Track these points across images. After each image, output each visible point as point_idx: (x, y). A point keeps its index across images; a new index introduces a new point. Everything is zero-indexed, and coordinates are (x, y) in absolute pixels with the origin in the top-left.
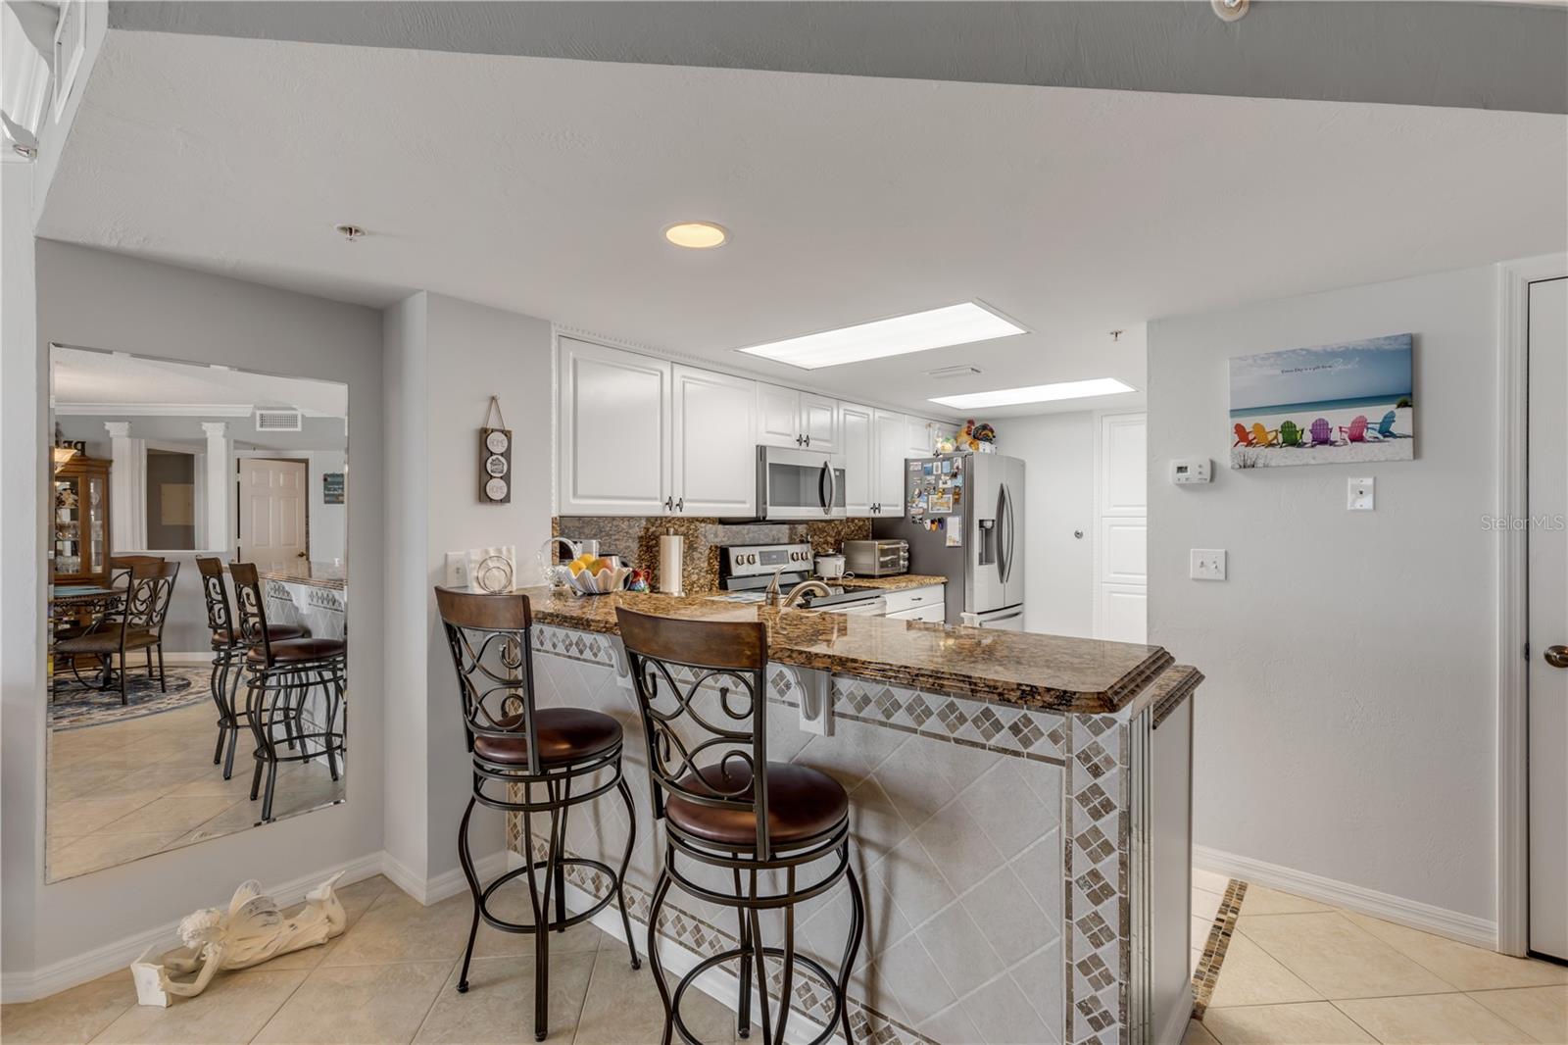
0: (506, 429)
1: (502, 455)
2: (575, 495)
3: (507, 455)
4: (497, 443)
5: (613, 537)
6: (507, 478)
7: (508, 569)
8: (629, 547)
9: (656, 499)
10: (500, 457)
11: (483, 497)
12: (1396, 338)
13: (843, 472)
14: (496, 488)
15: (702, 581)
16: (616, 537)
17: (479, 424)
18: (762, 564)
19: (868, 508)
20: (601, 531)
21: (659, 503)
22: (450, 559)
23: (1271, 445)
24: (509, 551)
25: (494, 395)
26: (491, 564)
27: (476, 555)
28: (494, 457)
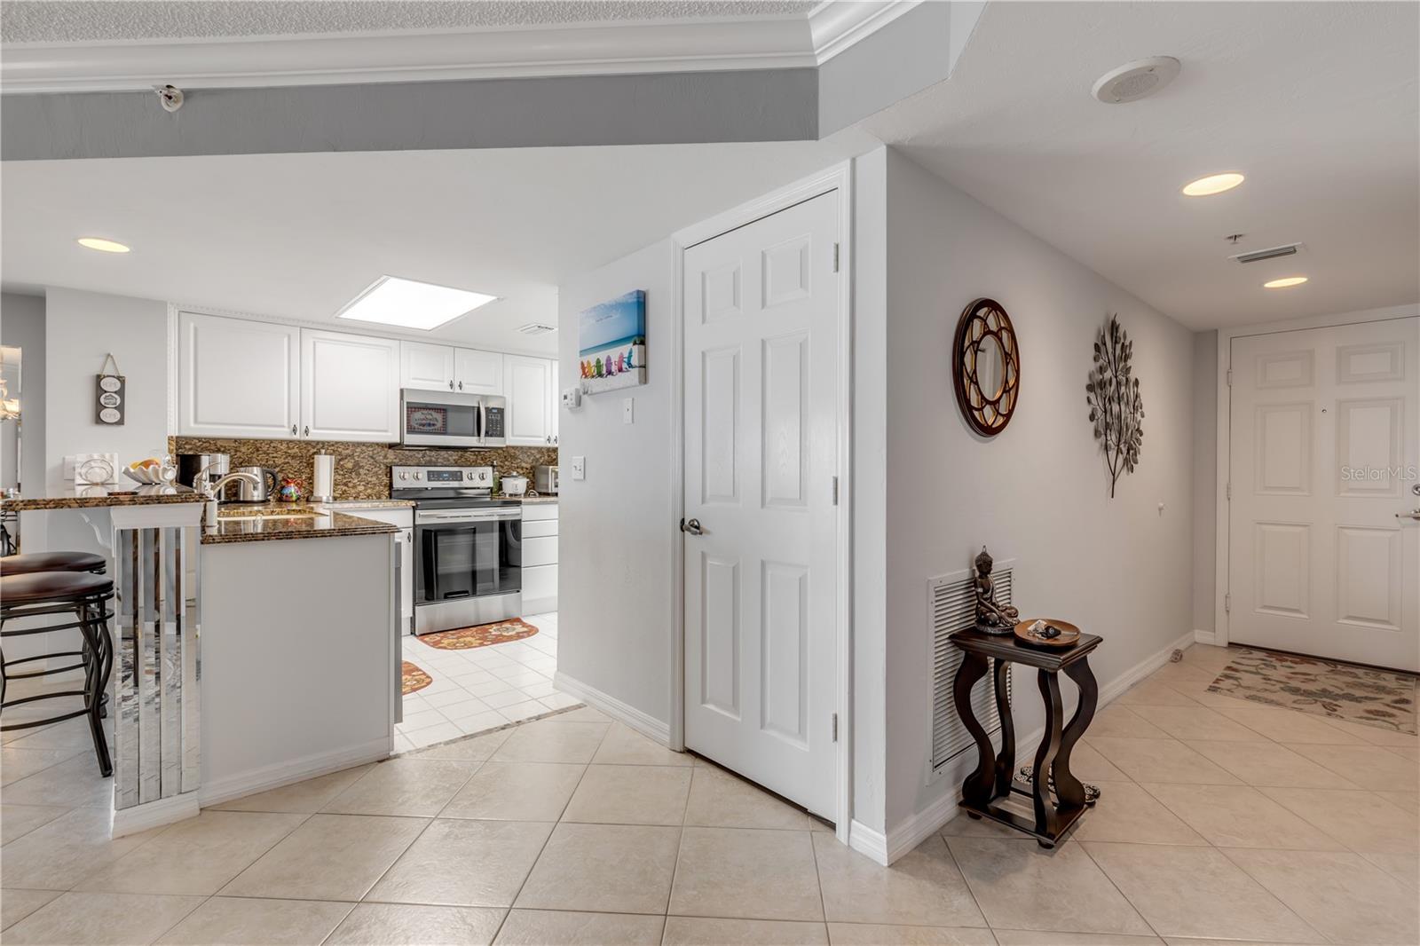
0: (121, 375)
1: (115, 392)
2: (196, 421)
3: (121, 392)
4: (110, 385)
5: (271, 455)
6: (121, 408)
7: (109, 469)
8: (288, 463)
9: (283, 426)
10: (113, 395)
11: (99, 420)
12: (631, 294)
13: (501, 411)
14: (109, 415)
15: (369, 491)
16: (274, 455)
17: (97, 371)
18: (429, 480)
19: (542, 439)
20: (258, 450)
21: (286, 430)
22: (66, 460)
23: (593, 377)
24: (112, 457)
25: (108, 352)
26: (93, 464)
27: (82, 458)
28: (108, 394)
